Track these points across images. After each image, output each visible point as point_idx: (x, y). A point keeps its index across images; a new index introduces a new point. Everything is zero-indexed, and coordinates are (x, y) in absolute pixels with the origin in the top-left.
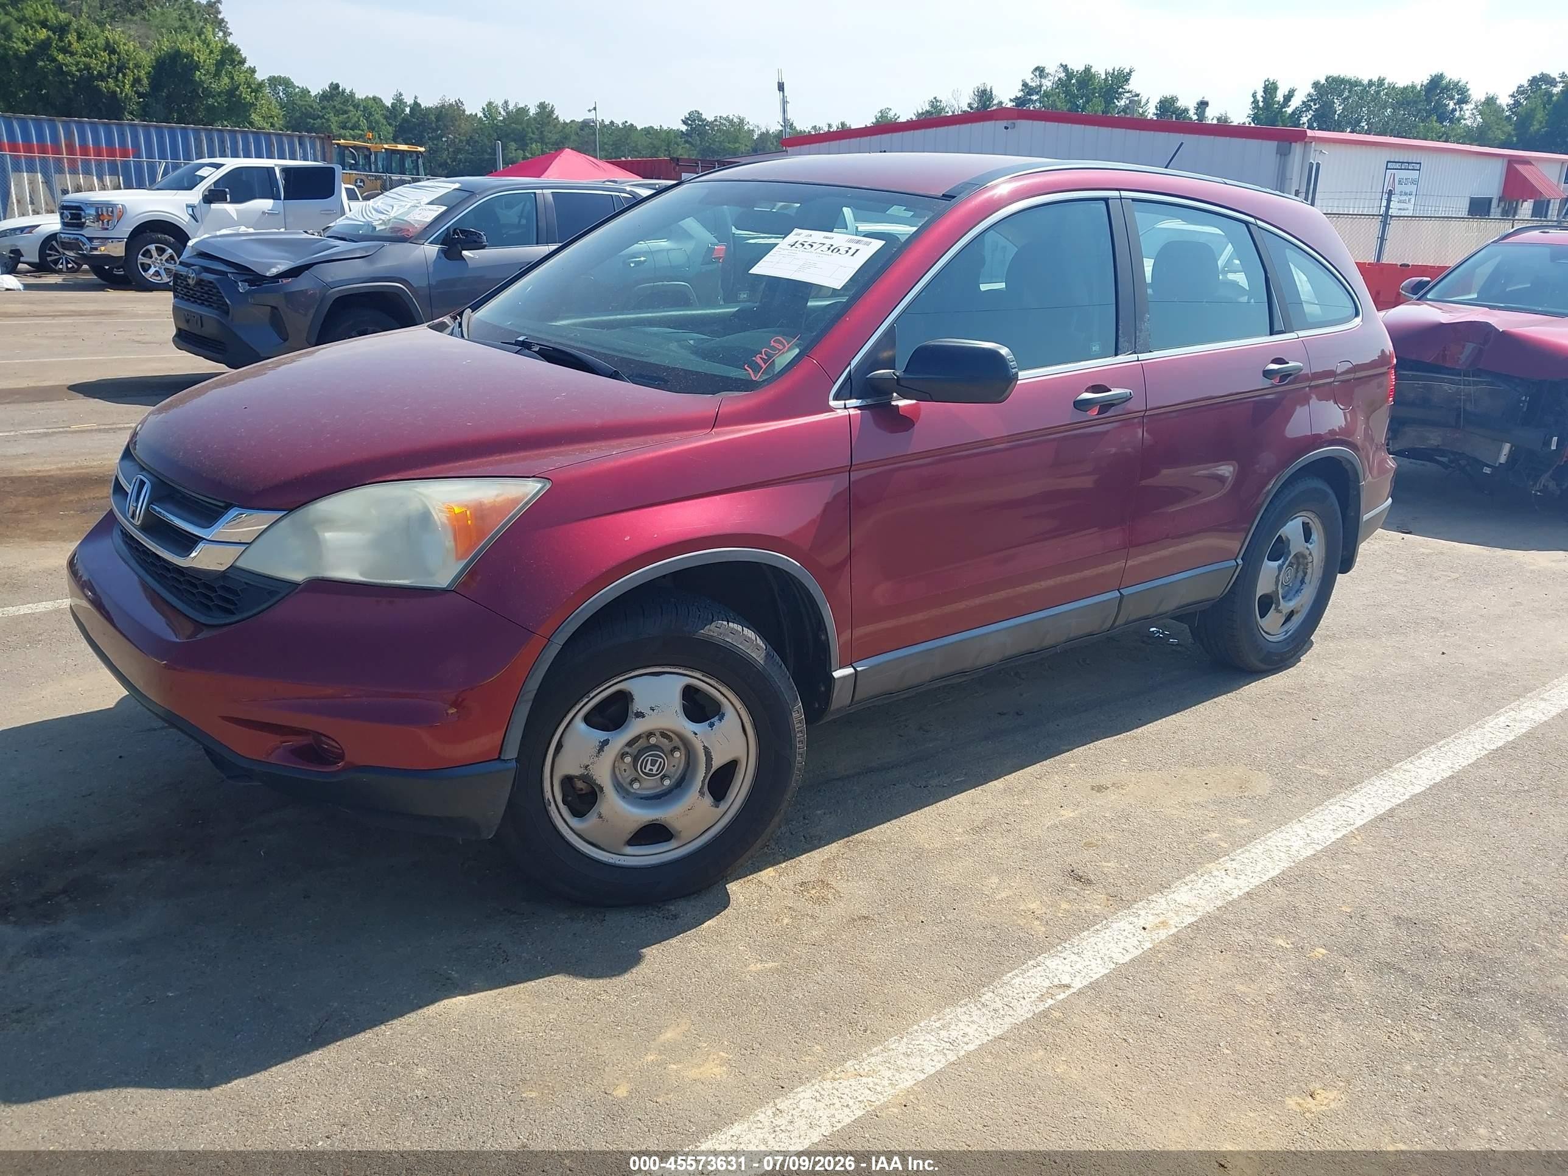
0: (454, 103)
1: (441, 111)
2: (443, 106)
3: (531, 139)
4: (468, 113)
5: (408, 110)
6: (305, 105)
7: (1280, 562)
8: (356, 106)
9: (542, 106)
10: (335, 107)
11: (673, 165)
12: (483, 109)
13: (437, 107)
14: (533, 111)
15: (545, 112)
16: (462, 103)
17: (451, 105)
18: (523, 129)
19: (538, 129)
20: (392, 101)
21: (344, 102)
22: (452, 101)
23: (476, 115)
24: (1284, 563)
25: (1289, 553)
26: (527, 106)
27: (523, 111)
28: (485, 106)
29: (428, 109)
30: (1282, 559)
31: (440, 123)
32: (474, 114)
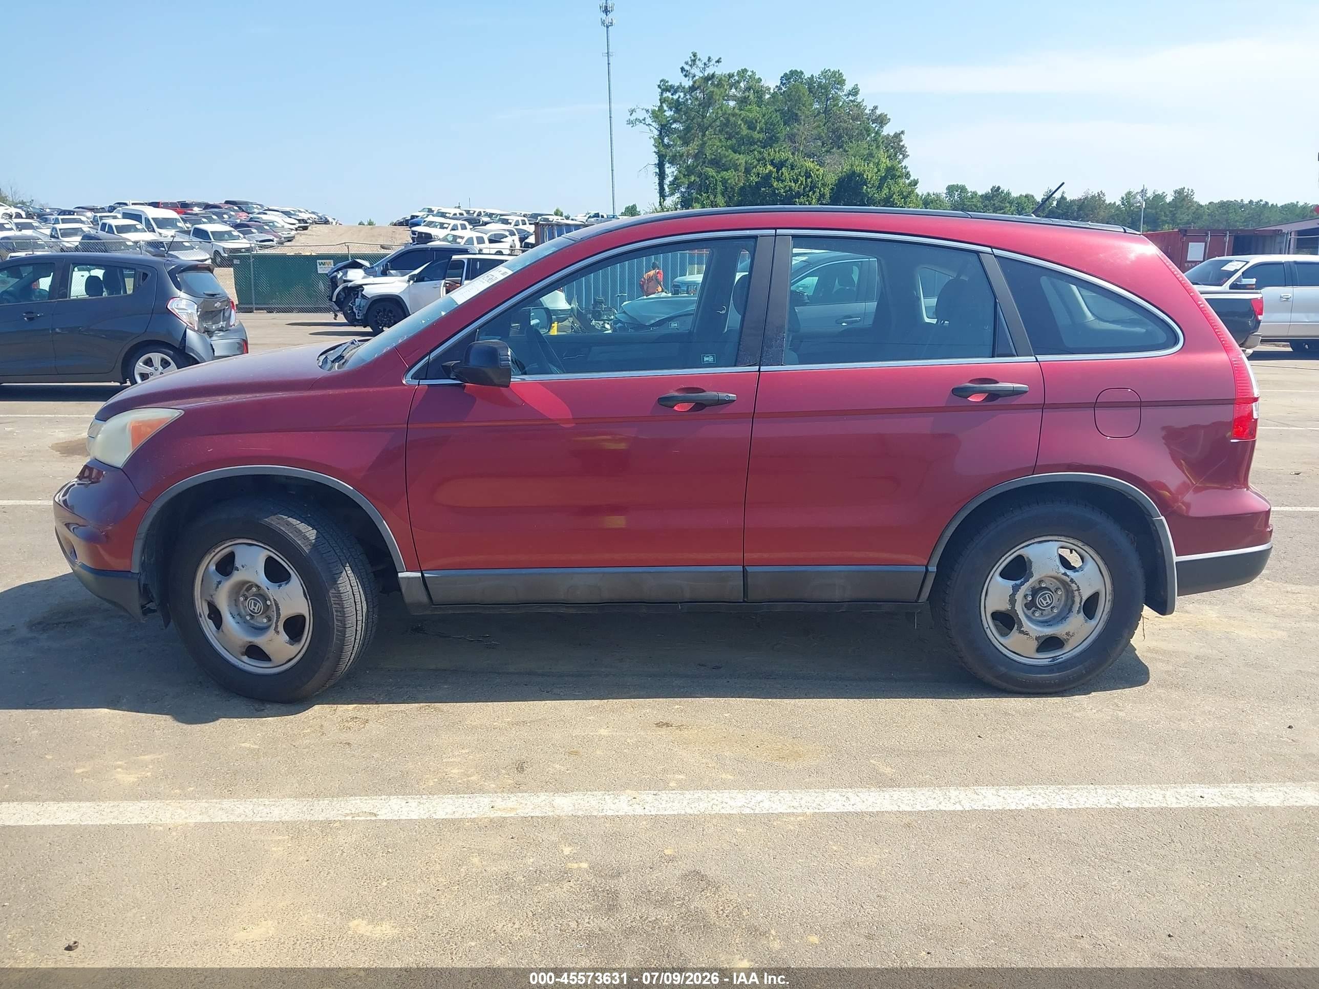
0: (1096, 195)
1: (1084, 202)
2: (1086, 198)
3: (1163, 221)
4: (1107, 202)
5: (1055, 203)
6: (971, 205)
7: (1018, 582)
8: (1011, 203)
9: (1179, 193)
10: (994, 204)
11: (1181, 236)
12: (1122, 198)
13: (1081, 199)
14: (1169, 199)
15: (1182, 197)
16: (1104, 195)
17: (1093, 197)
18: (1157, 214)
19: (1171, 211)
20: (1043, 197)
21: (1003, 200)
22: (1095, 193)
23: (1115, 203)
24: (1022, 584)
25: (1031, 575)
26: (1164, 193)
27: (1158, 198)
28: (1124, 196)
29: (1072, 202)
30: (1022, 580)
31: (1081, 212)
32: (1112, 203)
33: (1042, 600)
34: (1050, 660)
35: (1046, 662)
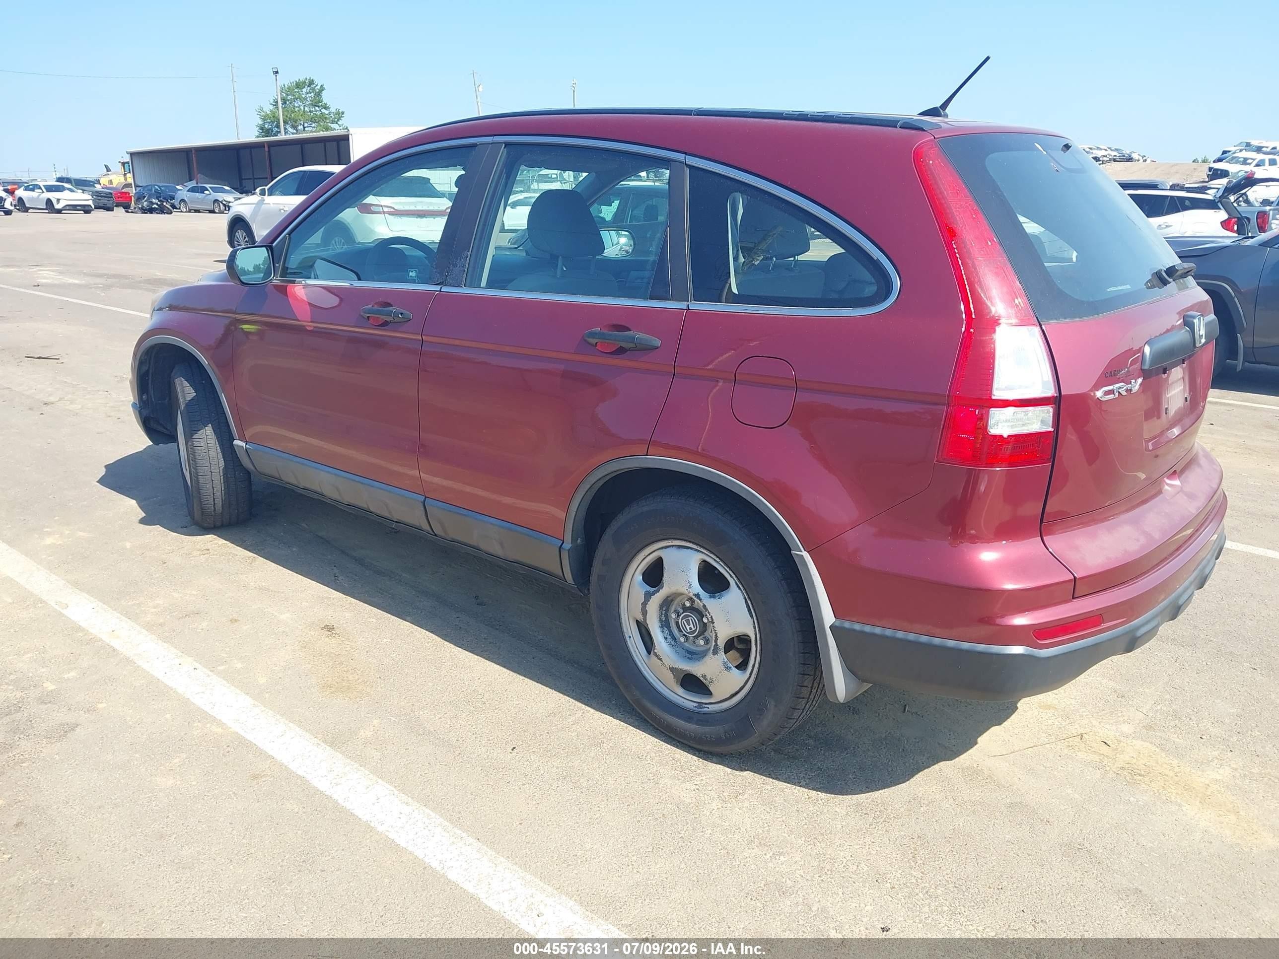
7: (652, 590)
24: (654, 593)
30: (656, 589)
33: (693, 627)
34: (695, 705)
35: (691, 705)
